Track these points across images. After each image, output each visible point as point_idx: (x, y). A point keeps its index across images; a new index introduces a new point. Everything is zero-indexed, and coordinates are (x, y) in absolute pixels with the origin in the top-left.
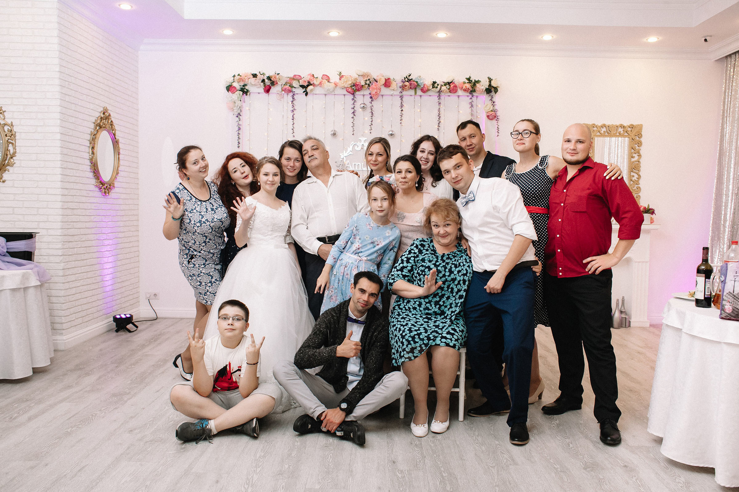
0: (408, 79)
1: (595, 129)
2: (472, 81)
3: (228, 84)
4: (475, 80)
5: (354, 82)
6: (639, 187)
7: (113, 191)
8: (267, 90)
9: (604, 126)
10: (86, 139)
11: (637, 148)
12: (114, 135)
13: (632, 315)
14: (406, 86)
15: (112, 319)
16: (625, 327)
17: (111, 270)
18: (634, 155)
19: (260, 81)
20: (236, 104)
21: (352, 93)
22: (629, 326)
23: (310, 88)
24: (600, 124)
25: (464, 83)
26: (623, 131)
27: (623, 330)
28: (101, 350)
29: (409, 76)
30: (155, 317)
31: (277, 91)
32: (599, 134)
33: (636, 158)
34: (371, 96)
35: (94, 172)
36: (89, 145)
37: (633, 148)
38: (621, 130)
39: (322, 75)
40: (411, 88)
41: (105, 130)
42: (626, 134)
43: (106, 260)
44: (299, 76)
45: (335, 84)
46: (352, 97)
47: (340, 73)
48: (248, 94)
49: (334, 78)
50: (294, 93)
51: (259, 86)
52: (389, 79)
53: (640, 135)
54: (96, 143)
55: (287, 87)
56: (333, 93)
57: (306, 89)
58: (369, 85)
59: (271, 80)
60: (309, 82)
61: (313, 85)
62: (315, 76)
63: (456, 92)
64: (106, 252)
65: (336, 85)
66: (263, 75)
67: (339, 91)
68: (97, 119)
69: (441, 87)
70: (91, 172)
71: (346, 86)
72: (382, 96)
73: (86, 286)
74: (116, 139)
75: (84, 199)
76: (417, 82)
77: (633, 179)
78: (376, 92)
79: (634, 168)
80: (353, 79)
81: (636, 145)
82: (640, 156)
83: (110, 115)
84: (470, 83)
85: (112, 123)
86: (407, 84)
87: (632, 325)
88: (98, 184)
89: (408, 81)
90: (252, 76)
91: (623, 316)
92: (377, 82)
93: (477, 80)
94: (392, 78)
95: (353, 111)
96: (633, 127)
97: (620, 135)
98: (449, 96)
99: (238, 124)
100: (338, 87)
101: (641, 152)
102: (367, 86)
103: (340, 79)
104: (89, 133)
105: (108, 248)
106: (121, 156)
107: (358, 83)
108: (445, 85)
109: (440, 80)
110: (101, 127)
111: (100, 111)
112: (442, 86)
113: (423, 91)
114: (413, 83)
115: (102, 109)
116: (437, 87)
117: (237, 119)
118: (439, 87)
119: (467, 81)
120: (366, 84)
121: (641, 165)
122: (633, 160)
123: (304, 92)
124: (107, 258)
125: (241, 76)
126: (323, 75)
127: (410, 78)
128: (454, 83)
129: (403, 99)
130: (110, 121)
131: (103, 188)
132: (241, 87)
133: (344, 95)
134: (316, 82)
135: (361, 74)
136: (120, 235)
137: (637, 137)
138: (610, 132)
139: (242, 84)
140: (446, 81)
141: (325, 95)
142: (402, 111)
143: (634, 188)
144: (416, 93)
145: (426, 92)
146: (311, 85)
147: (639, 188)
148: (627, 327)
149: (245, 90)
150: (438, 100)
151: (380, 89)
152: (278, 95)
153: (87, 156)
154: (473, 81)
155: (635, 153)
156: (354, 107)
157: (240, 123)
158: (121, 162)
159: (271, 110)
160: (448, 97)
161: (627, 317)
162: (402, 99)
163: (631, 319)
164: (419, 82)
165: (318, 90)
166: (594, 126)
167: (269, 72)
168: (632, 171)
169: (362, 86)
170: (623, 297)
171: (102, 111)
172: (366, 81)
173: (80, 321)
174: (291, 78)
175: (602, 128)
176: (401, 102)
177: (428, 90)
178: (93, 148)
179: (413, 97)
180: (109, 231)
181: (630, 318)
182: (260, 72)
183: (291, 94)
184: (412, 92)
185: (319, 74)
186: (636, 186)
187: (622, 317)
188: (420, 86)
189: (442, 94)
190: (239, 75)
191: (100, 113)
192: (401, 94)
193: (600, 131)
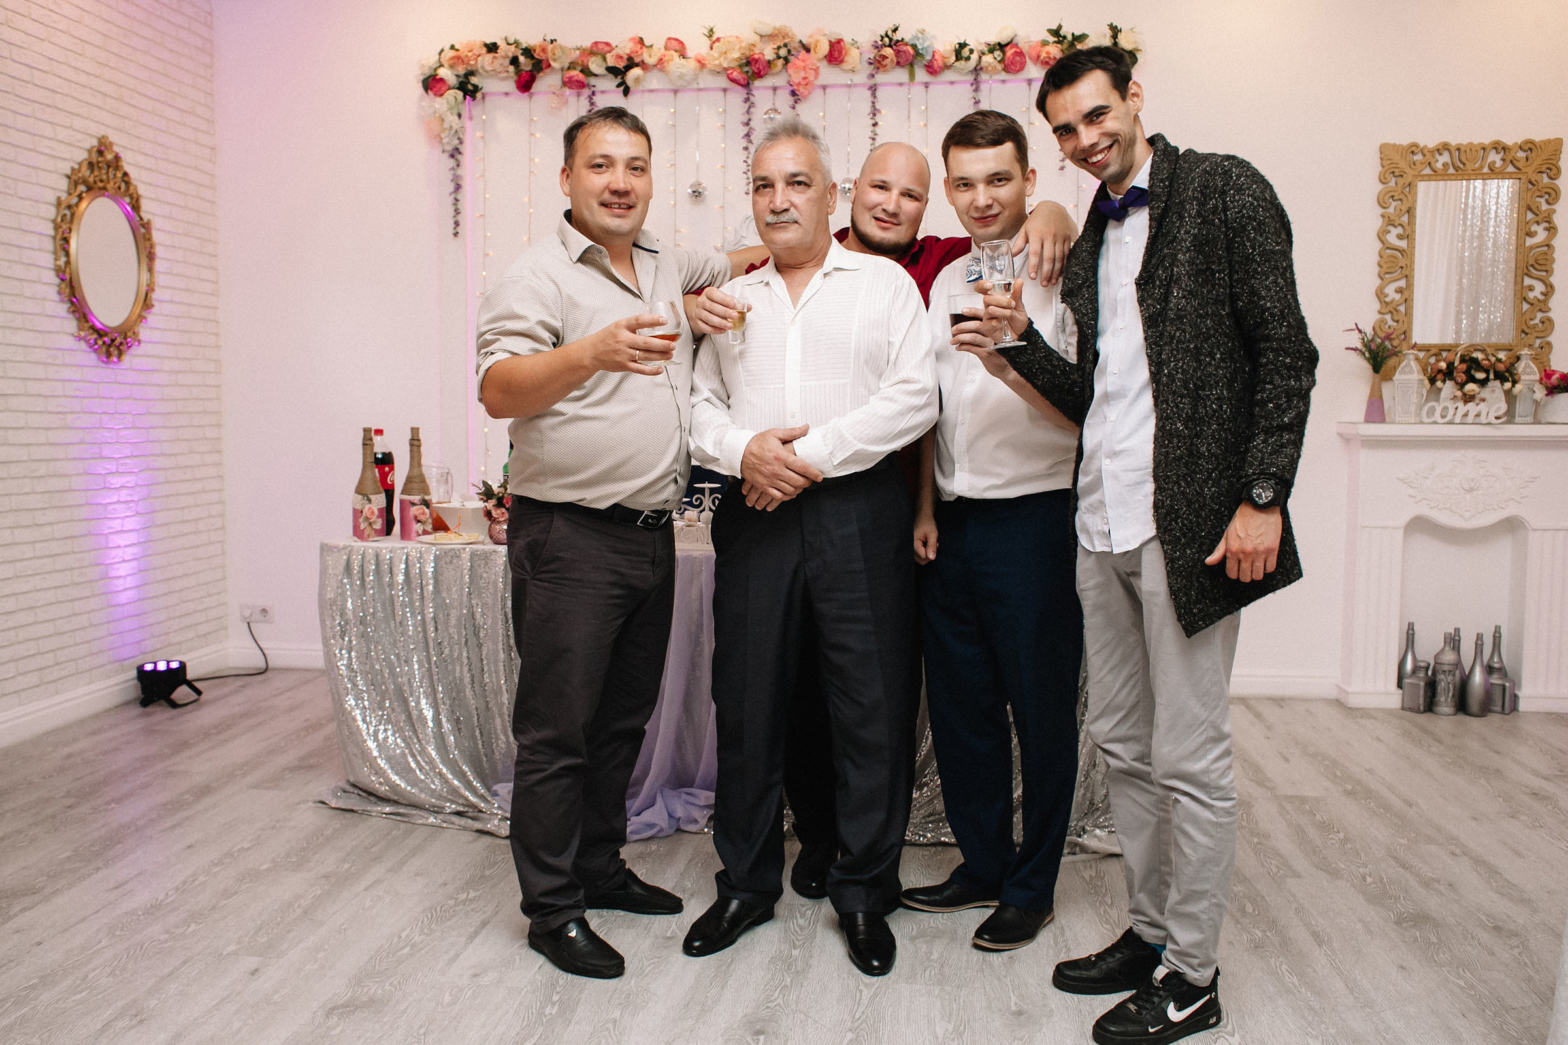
0: (891, 40)
1: (1418, 157)
2: (1065, 37)
3: (428, 72)
4: (1073, 34)
5: (748, 53)
6: (1550, 320)
7: (134, 350)
8: (525, 84)
9: (1445, 147)
10: (41, 218)
11: (1544, 207)
12: (136, 207)
13: (1524, 677)
14: (885, 57)
15: (134, 673)
16: (1503, 712)
17: (134, 550)
18: (1534, 228)
19: (507, 62)
20: (446, 125)
21: (742, 82)
22: (1514, 708)
23: (635, 72)
24: (1431, 142)
25: (1045, 43)
26: (1503, 160)
27: (1494, 719)
28: (69, 756)
29: (895, 30)
30: (261, 664)
31: (550, 86)
32: (1428, 171)
33: (1541, 235)
34: (791, 88)
35: (72, 303)
36: (52, 233)
37: (1530, 209)
38: (1495, 158)
39: (665, 39)
40: (898, 63)
41: (103, 195)
42: (1511, 169)
43: (116, 525)
44: (608, 44)
45: (699, 62)
46: (741, 93)
47: (711, 30)
48: (479, 95)
49: (697, 46)
50: (593, 89)
51: (505, 75)
52: (839, 41)
53: (1555, 171)
54: (74, 227)
55: (576, 74)
56: (695, 86)
57: (622, 78)
58: (786, 60)
59: (532, 57)
60: (630, 59)
61: (643, 65)
62: (647, 43)
63: (1022, 69)
64: (117, 506)
65: (702, 64)
66: (513, 46)
67: (707, 80)
68: (76, 167)
69: (980, 57)
70: (62, 301)
71: (725, 65)
72: (824, 87)
73: (53, 591)
74: (141, 219)
75: (40, 372)
76: (914, 47)
77: (1531, 295)
78: (805, 78)
79: (1532, 266)
80: (743, 45)
81: (1542, 200)
82: (1552, 229)
83: (117, 158)
84: (1059, 42)
85: (126, 179)
86: (888, 51)
87: (1523, 706)
88: (83, 334)
89: (890, 46)
90: (484, 50)
91: (1495, 680)
92: (808, 50)
93: (1077, 33)
94: (847, 39)
95: (745, 130)
96: (1533, 147)
97: (1494, 173)
98: (1004, 81)
99: (454, 175)
100: (705, 70)
101: (1557, 219)
102: (781, 62)
103: (712, 48)
104: (54, 201)
105: (124, 495)
106: (159, 265)
107: (756, 56)
108: (991, 51)
109: (978, 39)
110: (90, 189)
111: (88, 146)
112: (984, 54)
113: (931, 69)
114: (905, 48)
115: (95, 143)
116: (968, 59)
117: (452, 162)
118: (975, 57)
119: (1052, 39)
120: (779, 57)
121: (1555, 255)
122: (1530, 242)
123: (618, 86)
124: (119, 521)
125: (457, 50)
126: (669, 39)
127: (897, 36)
128: (1016, 46)
129: (878, 94)
130: (119, 175)
131: (100, 342)
132: (461, 79)
133: (725, 90)
134: (651, 60)
135: (767, 30)
136: (161, 462)
137: (1545, 175)
138: (1462, 166)
139: (461, 70)
140: (993, 39)
141: (676, 92)
142: (875, 125)
143: (1532, 323)
144: (912, 76)
145: (940, 72)
146: (637, 65)
147: (1547, 322)
148: (1507, 711)
149: (470, 87)
150: (972, 94)
151: (816, 70)
152: (554, 96)
153: (47, 260)
154: (1070, 38)
155: (1538, 223)
156: (750, 120)
157: (460, 172)
158: (160, 279)
159: (538, 135)
160: (1000, 85)
161: (1507, 684)
162: (874, 95)
163: (1520, 687)
164: (919, 47)
165: (654, 81)
166: (1413, 149)
167: (531, 39)
168: (1526, 274)
169: (769, 62)
170: (1497, 630)
171: (93, 147)
172: (779, 48)
173: (33, 679)
174: (584, 50)
175: (1437, 156)
176: (873, 103)
177: (948, 67)
178: (66, 240)
179: (905, 89)
180: (127, 452)
181: (1516, 684)
182: (506, 39)
183: (586, 92)
184: (901, 75)
185: (656, 39)
186: (1539, 315)
187: (1492, 684)
188: (922, 55)
189: (984, 76)
190: (452, 47)
191: (90, 151)
192: (872, 82)
193: (1433, 164)
